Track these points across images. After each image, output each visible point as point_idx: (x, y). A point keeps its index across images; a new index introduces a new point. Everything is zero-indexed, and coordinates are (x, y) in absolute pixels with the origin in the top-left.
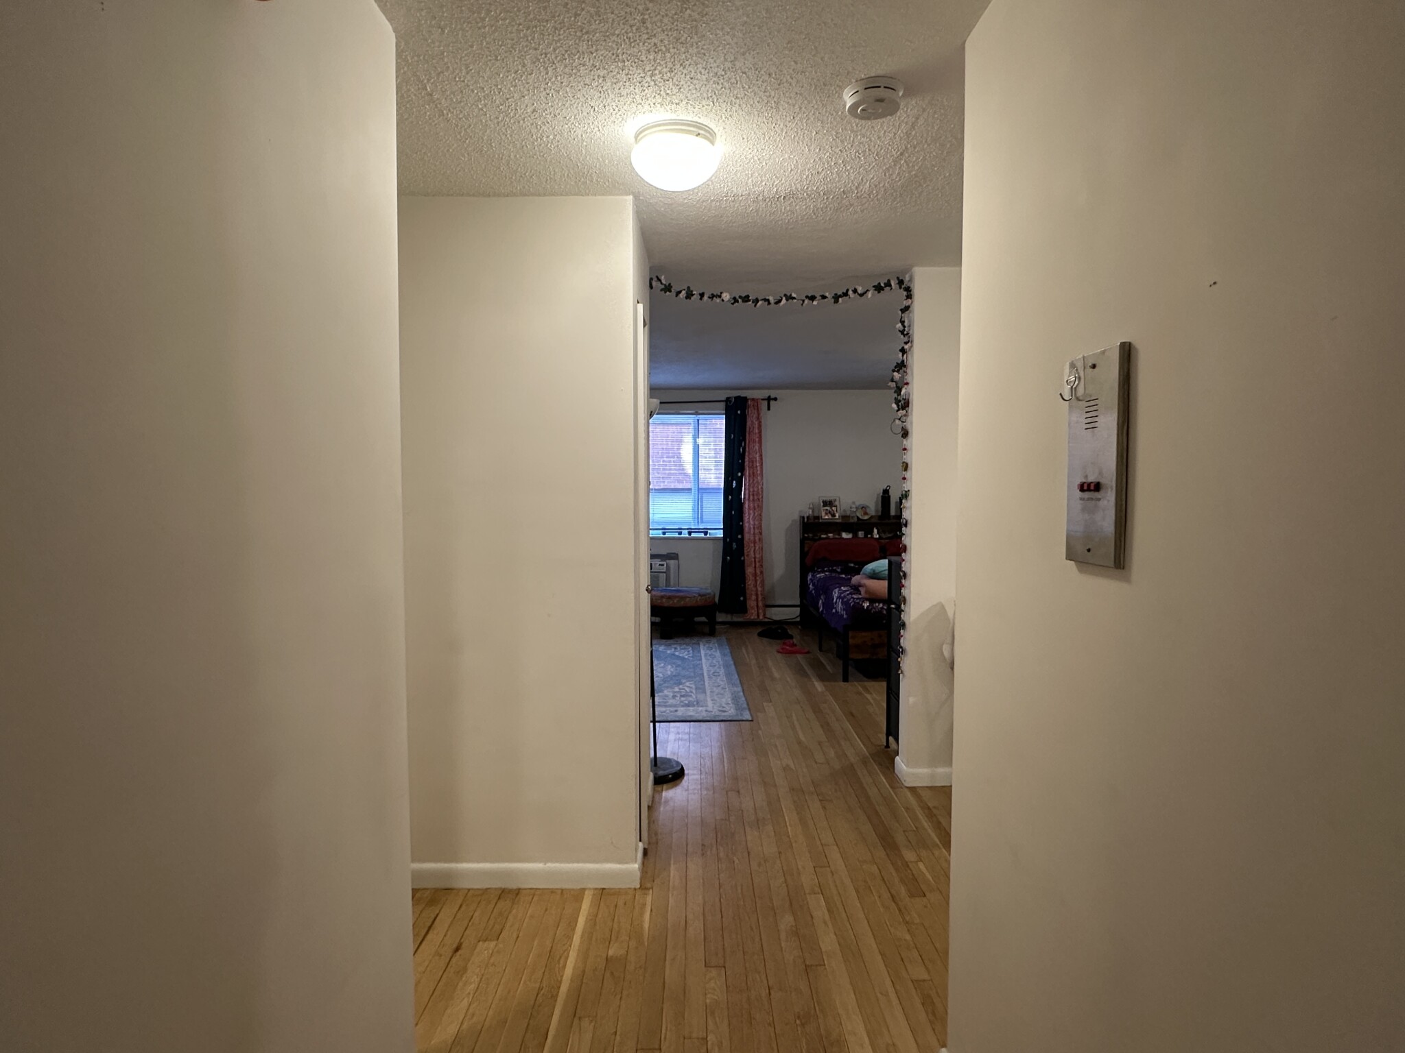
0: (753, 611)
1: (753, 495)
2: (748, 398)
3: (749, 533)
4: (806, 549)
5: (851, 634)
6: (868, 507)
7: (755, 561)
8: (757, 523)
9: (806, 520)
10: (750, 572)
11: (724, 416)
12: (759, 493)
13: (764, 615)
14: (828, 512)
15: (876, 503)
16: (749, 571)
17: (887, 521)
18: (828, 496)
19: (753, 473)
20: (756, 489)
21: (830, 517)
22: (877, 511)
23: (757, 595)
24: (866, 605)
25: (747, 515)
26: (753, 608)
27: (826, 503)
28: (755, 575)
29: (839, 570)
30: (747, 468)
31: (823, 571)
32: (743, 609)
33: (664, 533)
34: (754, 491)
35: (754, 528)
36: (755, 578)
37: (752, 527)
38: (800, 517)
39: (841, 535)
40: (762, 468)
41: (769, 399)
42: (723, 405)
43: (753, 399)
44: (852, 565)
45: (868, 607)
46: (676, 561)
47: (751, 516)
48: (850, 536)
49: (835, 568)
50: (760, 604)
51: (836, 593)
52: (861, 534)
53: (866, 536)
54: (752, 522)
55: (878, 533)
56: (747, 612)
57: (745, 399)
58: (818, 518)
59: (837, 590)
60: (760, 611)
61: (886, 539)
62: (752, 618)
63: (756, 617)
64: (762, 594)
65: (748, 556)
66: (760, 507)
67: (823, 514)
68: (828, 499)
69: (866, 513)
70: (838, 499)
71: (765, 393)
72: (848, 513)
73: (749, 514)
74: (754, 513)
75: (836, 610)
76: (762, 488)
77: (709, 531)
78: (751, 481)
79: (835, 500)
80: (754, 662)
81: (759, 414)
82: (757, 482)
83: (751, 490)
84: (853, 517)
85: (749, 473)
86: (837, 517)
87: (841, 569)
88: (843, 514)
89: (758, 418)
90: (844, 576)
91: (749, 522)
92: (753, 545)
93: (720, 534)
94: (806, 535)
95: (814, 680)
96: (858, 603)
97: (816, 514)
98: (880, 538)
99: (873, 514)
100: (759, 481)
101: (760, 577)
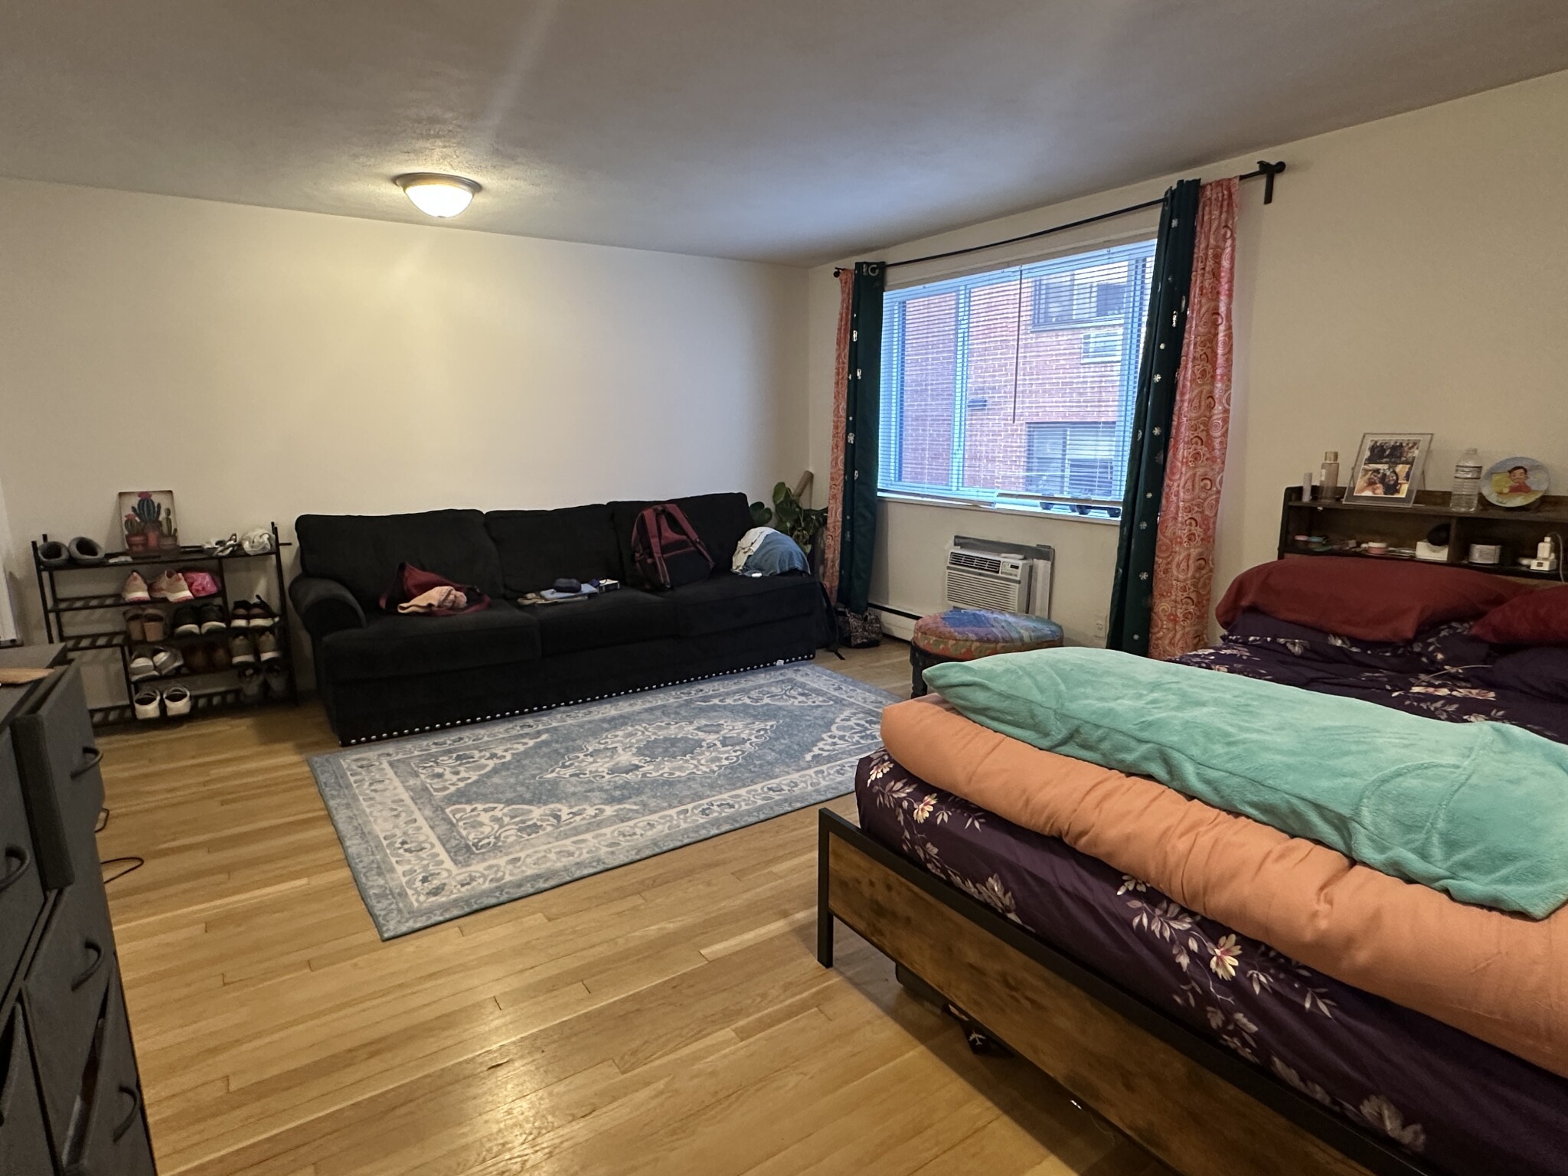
1: (1190, 428)
2: (1204, 183)
6: (1542, 465)
11: (1155, 240)
18: (1389, 432)
20: (1194, 414)
21: (1380, 492)
27: (1378, 453)
29: (1297, 649)
33: (1047, 507)
34: (1192, 419)
35: (1183, 508)
38: (1293, 488)
39: (1411, 551)
40: (1229, 361)
41: (1272, 172)
43: (1219, 183)
44: (1339, 643)
46: (1050, 565)
47: (1184, 478)
48: (1441, 555)
49: (1282, 641)
52: (1483, 554)
53: (1508, 558)
54: (1182, 495)
57: (1196, 182)
58: (1340, 493)
66: (1207, 459)
67: (1360, 482)
68: (1392, 440)
70: (1423, 445)
71: (1249, 162)
81: (1233, 219)
82: (1207, 395)
83: (1190, 415)
87: (1304, 648)
88: (1430, 487)
93: (1118, 514)
94: (1294, 538)
97: (1340, 483)
100: (1217, 394)
101: (1184, 627)
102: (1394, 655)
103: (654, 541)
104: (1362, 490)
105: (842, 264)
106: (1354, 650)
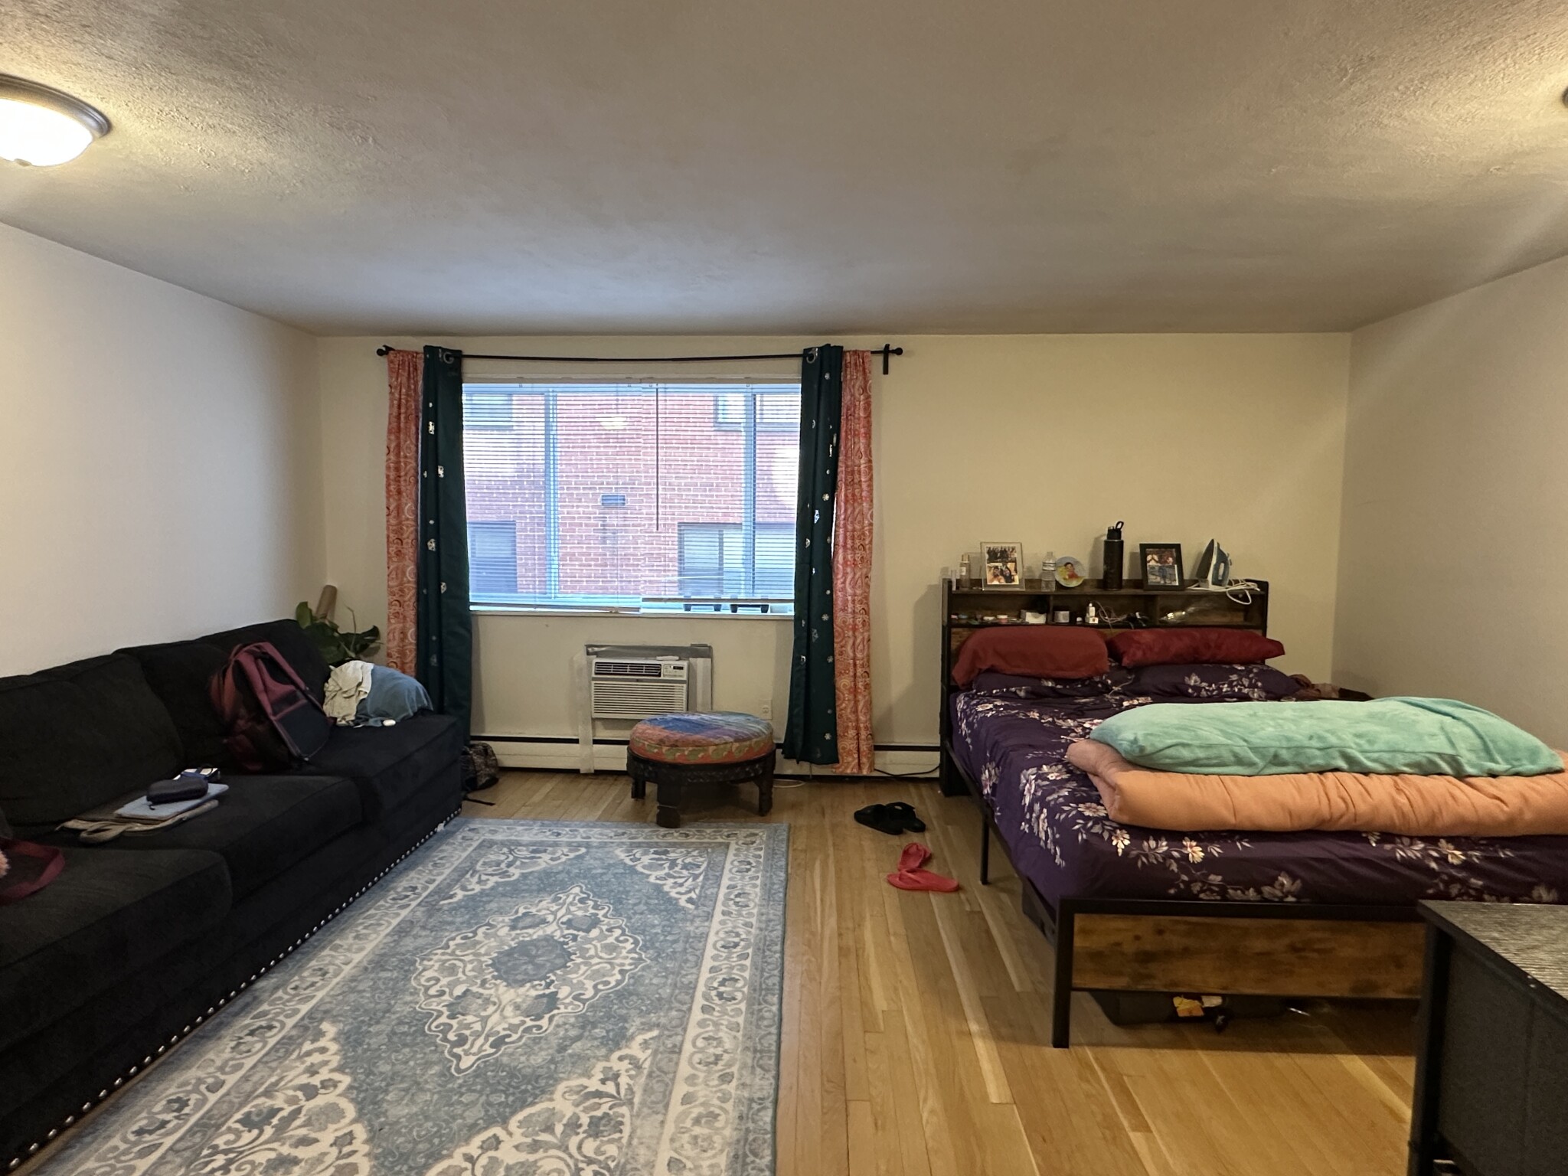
0: (850, 759)
1: (853, 538)
2: (845, 349)
3: (844, 610)
4: (954, 644)
5: (1079, 921)
6: (1077, 562)
7: (855, 665)
8: (858, 592)
9: (954, 588)
10: (845, 685)
11: (800, 385)
12: (864, 534)
13: (872, 764)
14: (998, 572)
15: (1093, 554)
16: (843, 682)
17: (1114, 592)
18: (999, 542)
19: (854, 495)
20: (858, 527)
21: (1003, 581)
22: (1093, 570)
23: (857, 728)
24: (1122, 842)
25: (840, 576)
26: (849, 753)
27: (994, 555)
28: (855, 691)
29: (1022, 694)
30: (842, 486)
31: (991, 698)
32: (833, 758)
33: (688, 608)
34: (854, 530)
35: (853, 601)
36: (855, 696)
37: (850, 598)
38: (944, 580)
39: (1024, 619)
40: (870, 486)
41: (887, 352)
42: (797, 364)
43: (855, 352)
44: (1050, 684)
45: (1127, 849)
46: (710, 660)
47: (849, 577)
48: (1041, 619)
49: (1013, 689)
50: (864, 748)
51: (1029, 783)
52: (1063, 616)
53: (1073, 618)
54: (849, 590)
55: (1097, 615)
56: (838, 762)
57: (839, 350)
58: (978, 582)
59: (1031, 773)
60: (864, 760)
61: (1116, 626)
62: (849, 771)
63: (855, 771)
64: (866, 728)
65: (841, 654)
66: (866, 561)
67: (989, 576)
68: (999, 547)
69: (1073, 576)
70: (1018, 549)
71: (878, 341)
72: (1037, 576)
73: (845, 574)
74: (855, 574)
75: (1031, 828)
76: (871, 524)
77: (770, 604)
78: (849, 512)
79: (1013, 549)
80: (832, 922)
81: (866, 381)
82: (861, 512)
83: (850, 527)
84: (1048, 583)
85: (846, 496)
86: (1017, 582)
87: (1027, 692)
88: (1028, 576)
89: (865, 389)
90: (1035, 715)
91: (844, 589)
92: (850, 633)
93: (790, 610)
94: (954, 617)
95: (974, 1027)
96: (1100, 836)
97: (975, 576)
98: (1102, 625)
99: (1087, 577)
100: (865, 510)
101: (865, 696)
102: (1084, 685)
103: (264, 699)
104: (992, 581)
105: (392, 342)
106: (1059, 687)
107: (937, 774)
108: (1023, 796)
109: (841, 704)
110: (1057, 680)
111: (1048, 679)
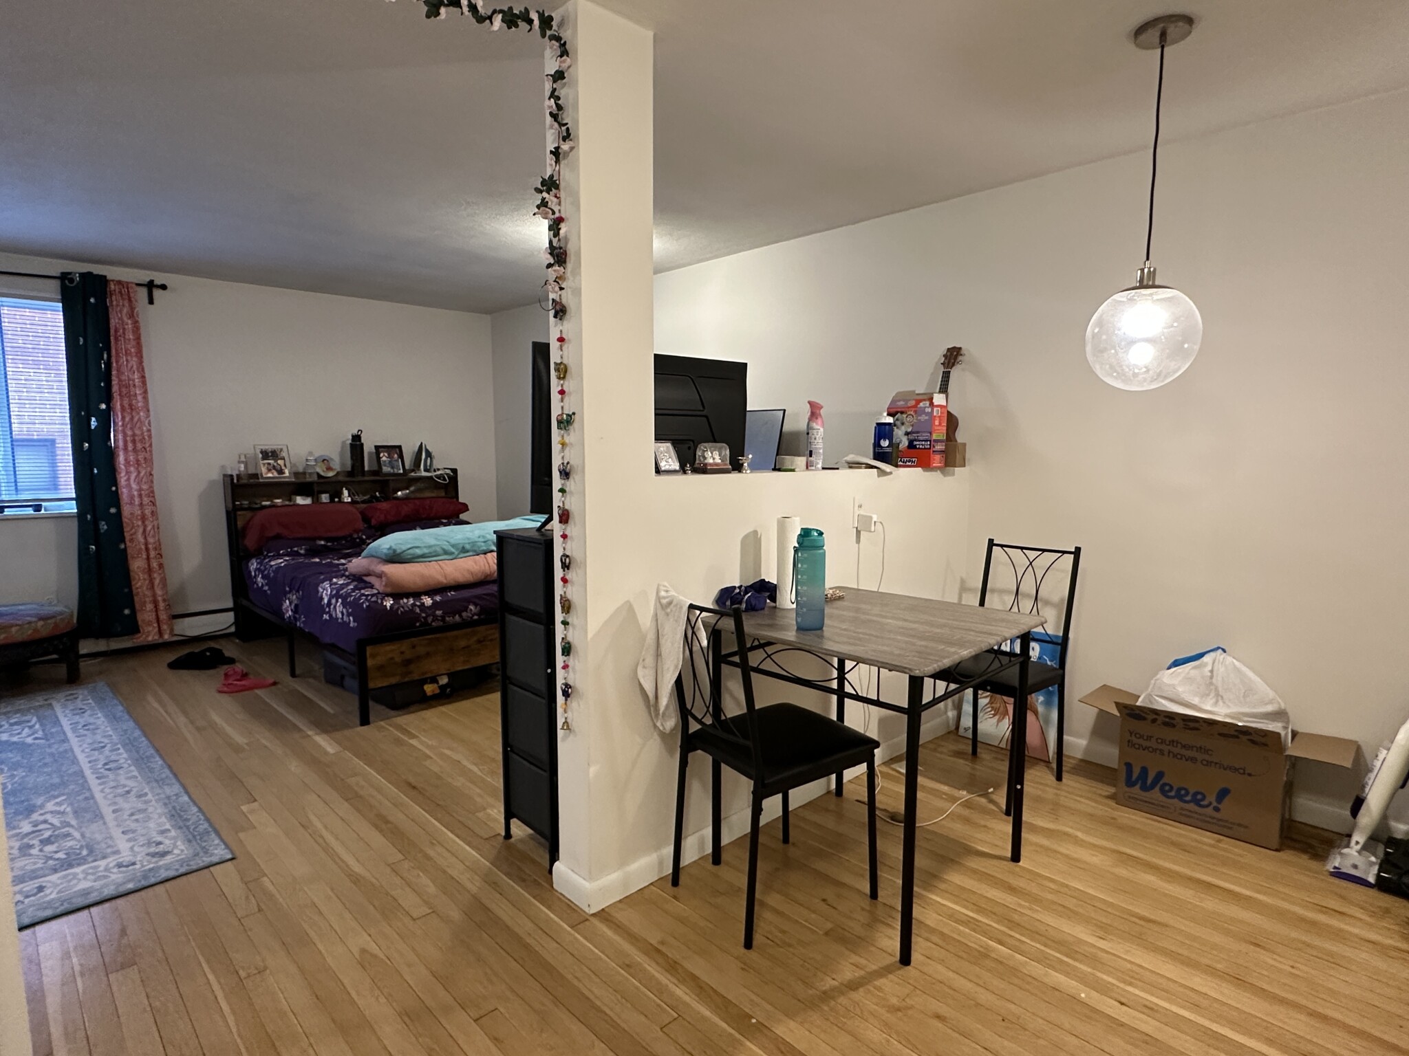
0: (150, 629)
1: (134, 442)
2: (108, 278)
3: (131, 504)
4: (240, 524)
5: (369, 650)
6: (332, 459)
7: (147, 549)
8: (145, 487)
9: (235, 481)
10: (138, 567)
11: (61, 305)
12: (144, 438)
13: (172, 630)
14: (270, 467)
15: (342, 454)
16: (137, 565)
17: (360, 478)
18: (270, 444)
19: (131, 405)
20: (138, 432)
21: (276, 474)
22: (343, 464)
23: (155, 603)
24: (389, 603)
25: (123, 474)
26: (149, 623)
27: (266, 455)
28: (150, 570)
29: (302, 552)
30: (116, 396)
31: (279, 556)
32: (132, 627)
34: (134, 435)
35: (140, 496)
36: (150, 576)
37: (136, 493)
38: (225, 476)
39: (295, 501)
40: (145, 398)
41: (150, 286)
42: (56, 284)
43: (119, 282)
44: (323, 543)
45: (392, 606)
47: (133, 476)
48: (308, 501)
49: (296, 549)
50: (163, 616)
51: (325, 591)
52: (325, 498)
53: (332, 500)
54: (134, 486)
55: (349, 496)
56: (138, 631)
57: (103, 280)
58: (255, 476)
59: (326, 584)
60: (165, 627)
61: (363, 502)
62: (150, 638)
63: (156, 637)
64: (164, 600)
65: (132, 540)
66: (149, 461)
67: (264, 470)
68: (269, 448)
69: (329, 469)
70: (285, 449)
71: (145, 276)
72: (301, 470)
73: (128, 473)
74: (139, 472)
75: (331, 616)
76: (149, 431)
77: (43, 504)
78: (127, 419)
79: (281, 450)
81: (132, 309)
82: (139, 419)
83: (129, 433)
84: (310, 474)
85: (122, 406)
86: (287, 474)
87: (306, 550)
88: (294, 470)
89: (132, 315)
90: (317, 560)
91: (129, 486)
92: (140, 523)
93: (72, 508)
94: (237, 503)
95: (310, 733)
96: (376, 602)
97: (251, 471)
98: (353, 502)
99: (339, 470)
100: (142, 418)
101: (160, 574)
102: (347, 541)
104: (267, 473)
106: (329, 544)
107: (233, 629)
108: (322, 599)
109: (137, 583)
110: (326, 540)
111: (321, 539)
